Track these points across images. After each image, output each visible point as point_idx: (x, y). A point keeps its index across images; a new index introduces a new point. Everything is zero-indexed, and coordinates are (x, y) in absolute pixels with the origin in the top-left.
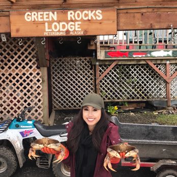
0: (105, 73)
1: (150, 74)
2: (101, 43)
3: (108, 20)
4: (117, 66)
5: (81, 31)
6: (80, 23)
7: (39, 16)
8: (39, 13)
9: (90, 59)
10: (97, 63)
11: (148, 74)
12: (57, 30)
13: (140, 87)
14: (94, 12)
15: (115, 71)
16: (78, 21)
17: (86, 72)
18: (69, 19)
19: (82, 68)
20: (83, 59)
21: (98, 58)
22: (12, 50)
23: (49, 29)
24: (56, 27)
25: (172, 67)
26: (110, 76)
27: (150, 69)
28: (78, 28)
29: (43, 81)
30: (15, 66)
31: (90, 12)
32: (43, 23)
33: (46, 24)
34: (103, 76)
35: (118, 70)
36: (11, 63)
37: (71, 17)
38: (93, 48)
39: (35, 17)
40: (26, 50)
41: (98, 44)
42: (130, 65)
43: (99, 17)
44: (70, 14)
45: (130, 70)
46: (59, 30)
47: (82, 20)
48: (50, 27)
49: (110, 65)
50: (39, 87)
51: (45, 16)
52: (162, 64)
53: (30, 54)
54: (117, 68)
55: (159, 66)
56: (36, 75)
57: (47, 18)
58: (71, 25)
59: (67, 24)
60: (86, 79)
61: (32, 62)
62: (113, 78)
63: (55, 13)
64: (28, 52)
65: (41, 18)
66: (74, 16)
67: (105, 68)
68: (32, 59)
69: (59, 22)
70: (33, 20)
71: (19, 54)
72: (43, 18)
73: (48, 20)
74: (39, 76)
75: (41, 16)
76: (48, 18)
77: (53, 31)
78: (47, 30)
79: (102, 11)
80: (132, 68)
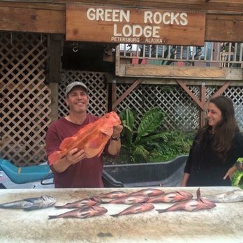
0: (124, 95)
1: (180, 99)
2: (122, 54)
3: (195, 26)
4: (140, 86)
5: (160, 38)
6: (159, 28)
7: (107, 15)
8: (107, 11)
9: (104, 75)
10: (115, 82)
11: (178, 98)
12: (129, 35)
13: (168, 115)
14: (178, 14)
15: (137, 92)
16: (156, 25)
17: (98, 92)
18: (146, 22)
19: (92, 87)
20: (94, 74)
21: (117, 74)
22: (10, 57)
23: (118, 33)
24: (127, 31)
25: (208, 90)
26: (131, 99)
27: (180, 92)
28: (157, 34)
29: (53, 102)
30: (13, 79)
31: (172, 14)
32: (111, 24)
33: (115, 26)
34: (121, 99)
35: (140, 92)
36: (8, 74)
37: (148, 19)
38: (110, 60)
39: (101, 15)
40: (31, 58)
41: (118, 55)
42: (156, 85)
43: (184, 21)
44: (148, 16)
45: (156, 92)
46: (132, 35)
47: (162, 24)
48: (119, 31)
49: (130, 85)
50: (46, 110)
51: (114, 15)
52: (196, 86)
53: (36, 63)
54: (140, 89)
55: (192, 89)
56: (43, 94)
57: (116, 18)
58: (148, 29)
59: (143, 28)
60: (97, 102)
61: (39, 75)
62: (134, 102)
63: (128, 12)
64: (33, 60)
65: (109, 17)
66: (152, 18)
67: (124, 88)
68: (38, 70)
69: (132, 24)
70: (98, 19)
71: (20, 62)
72: (111, 18)
73: (117, 20)
74: (47, 95)
75: (109, 15)
76: (118, 18)
77: (123, 36)
78: (115, 34)
79: (188, 14)
80: (159, 89)
